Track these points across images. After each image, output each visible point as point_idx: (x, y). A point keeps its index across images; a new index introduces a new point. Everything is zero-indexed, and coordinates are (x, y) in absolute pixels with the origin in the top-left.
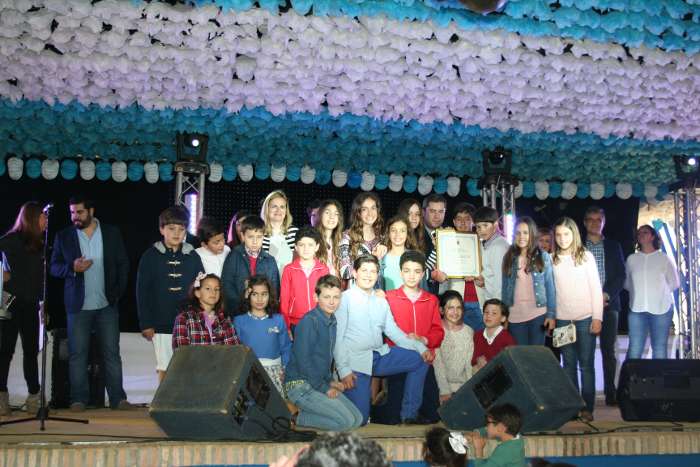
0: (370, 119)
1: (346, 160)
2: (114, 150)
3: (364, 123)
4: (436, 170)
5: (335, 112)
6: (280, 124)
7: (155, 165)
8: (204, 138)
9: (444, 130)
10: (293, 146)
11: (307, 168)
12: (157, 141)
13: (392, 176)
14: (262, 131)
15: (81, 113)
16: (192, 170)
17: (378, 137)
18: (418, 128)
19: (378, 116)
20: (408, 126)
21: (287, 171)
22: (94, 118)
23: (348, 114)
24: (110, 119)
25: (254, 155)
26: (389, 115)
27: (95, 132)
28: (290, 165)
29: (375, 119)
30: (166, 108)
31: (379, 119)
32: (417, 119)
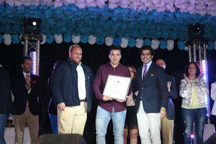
1: (114, 32)
3: (127, 12)
5: (112, 6)
6: (81, 13)
9: (170, 15)
10: (86, 25)
11: (92, 36)
12: (13, 22)
16: (33, 38)
18: (156, 14)
19: (135, 8)
20: (150, 13)
21: (81, 38)
23: (119, 7)
26: (141, 8)
28: (83, 35)
29: (133, 10)
30: (21, 5)
31: (136, 10)
32: (156, 9)
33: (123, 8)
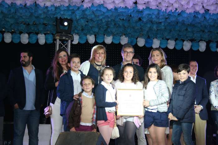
0: (159, 11)
1: (145, 33)
2: (22, 27)
3: (156, 13)
4: (194, 38)
5: (140, 7)
6: (111, 14)
7: (43, 35)
8: (70, 21)
9: (199, 16)
10: (117, 25)
11: (124, 37)
12: (45, 22)
13: (169, 41)
14: (101, 17)
15: (6, 8)
16: (64, 38)
17: (163, 20)
18: (185, 15)
19: (164, 9)
20: (179, 14)
21: (113, 38)
22: (13, 10)
23: (148, 8)
24: (21, 11)
25: (96, 30)
26: (170, 9)
27: (13, 17)
28: (115, 35)
29: (162, 11)
30: (51, 5)
31: (165, 11)
32: (185, 11)
33: (151, 8)
